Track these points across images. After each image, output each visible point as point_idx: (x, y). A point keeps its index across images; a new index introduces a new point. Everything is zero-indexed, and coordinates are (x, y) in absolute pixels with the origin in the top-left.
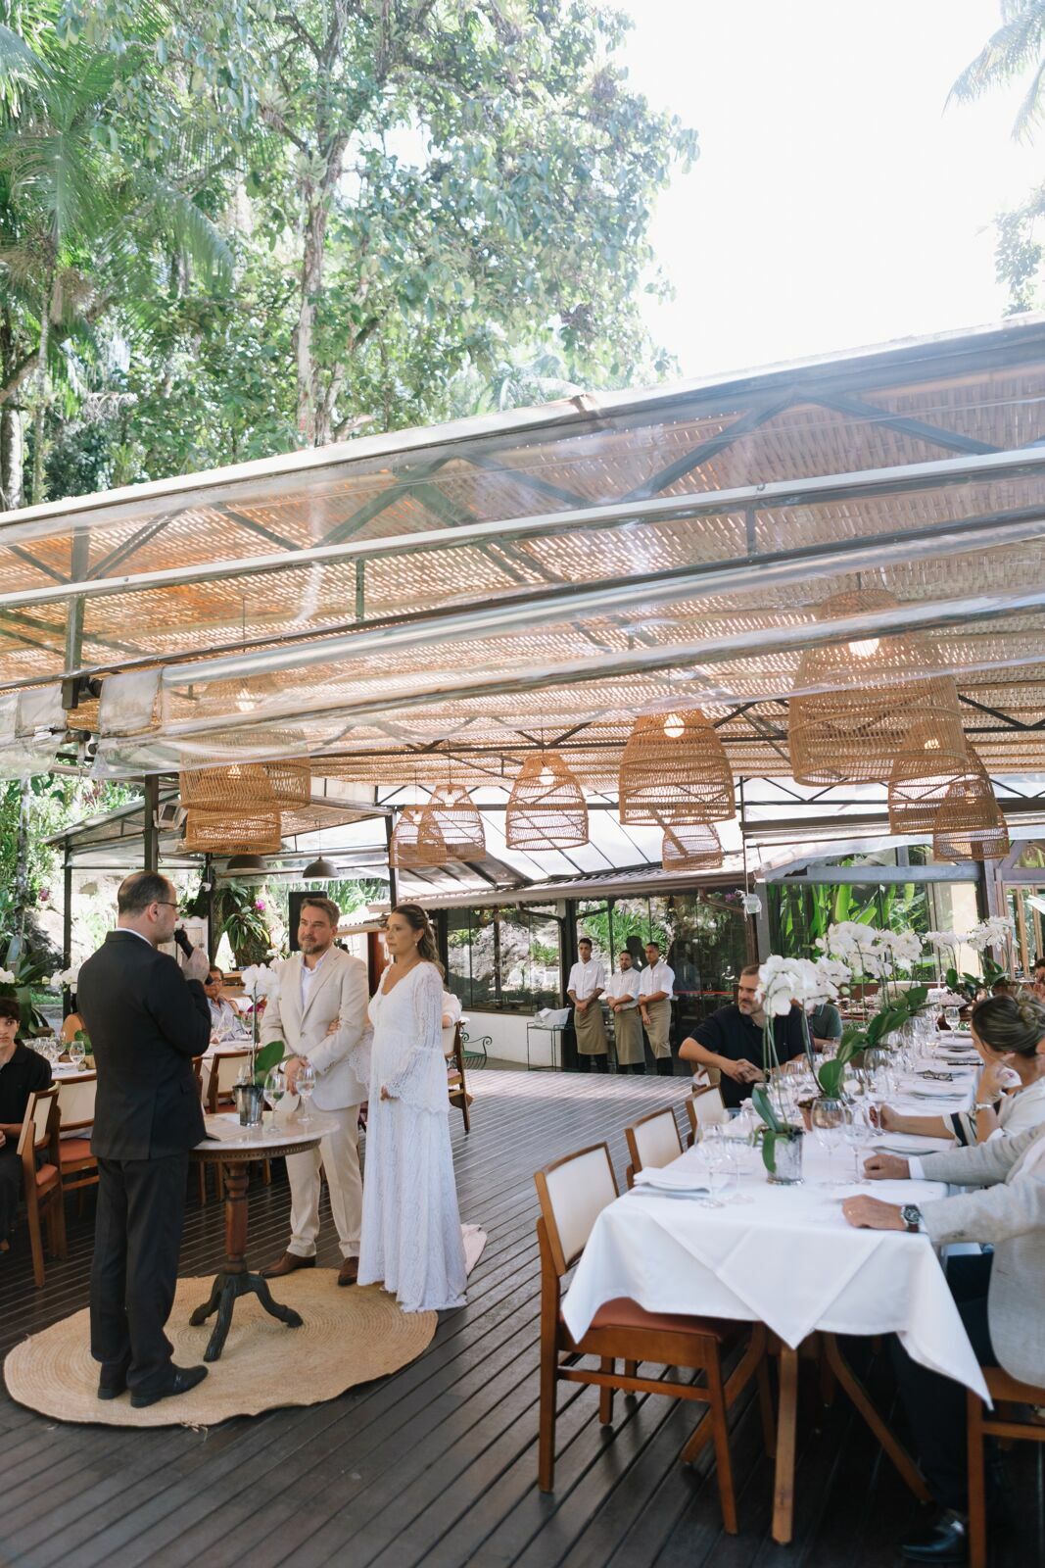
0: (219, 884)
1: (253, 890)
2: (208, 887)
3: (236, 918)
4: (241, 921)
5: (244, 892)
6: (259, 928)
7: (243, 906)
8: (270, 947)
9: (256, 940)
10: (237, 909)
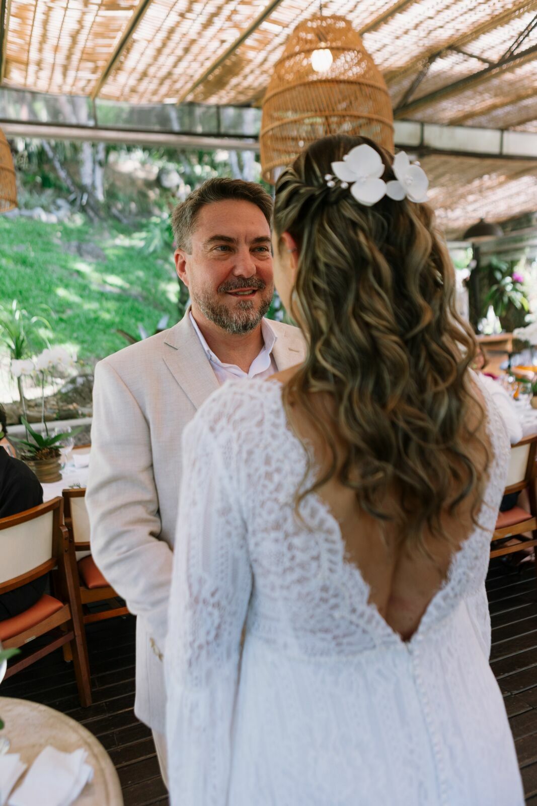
0: (484, 262)
1: (513, 264)
2: (474, 264)
3: (497, 290)
4: (501, 291)
5: (504, 267)
6: (518, 298)
7: (504, 277)
8: (529, 312)
9: (516, 308)
10: (497, 282)
